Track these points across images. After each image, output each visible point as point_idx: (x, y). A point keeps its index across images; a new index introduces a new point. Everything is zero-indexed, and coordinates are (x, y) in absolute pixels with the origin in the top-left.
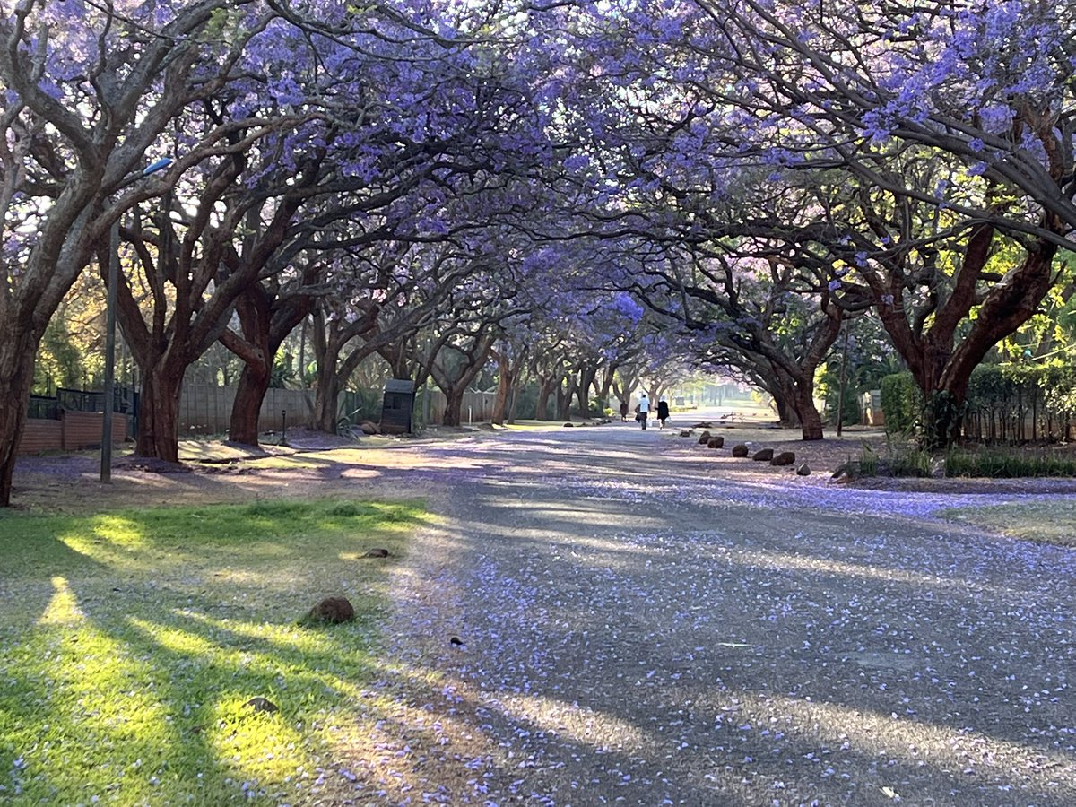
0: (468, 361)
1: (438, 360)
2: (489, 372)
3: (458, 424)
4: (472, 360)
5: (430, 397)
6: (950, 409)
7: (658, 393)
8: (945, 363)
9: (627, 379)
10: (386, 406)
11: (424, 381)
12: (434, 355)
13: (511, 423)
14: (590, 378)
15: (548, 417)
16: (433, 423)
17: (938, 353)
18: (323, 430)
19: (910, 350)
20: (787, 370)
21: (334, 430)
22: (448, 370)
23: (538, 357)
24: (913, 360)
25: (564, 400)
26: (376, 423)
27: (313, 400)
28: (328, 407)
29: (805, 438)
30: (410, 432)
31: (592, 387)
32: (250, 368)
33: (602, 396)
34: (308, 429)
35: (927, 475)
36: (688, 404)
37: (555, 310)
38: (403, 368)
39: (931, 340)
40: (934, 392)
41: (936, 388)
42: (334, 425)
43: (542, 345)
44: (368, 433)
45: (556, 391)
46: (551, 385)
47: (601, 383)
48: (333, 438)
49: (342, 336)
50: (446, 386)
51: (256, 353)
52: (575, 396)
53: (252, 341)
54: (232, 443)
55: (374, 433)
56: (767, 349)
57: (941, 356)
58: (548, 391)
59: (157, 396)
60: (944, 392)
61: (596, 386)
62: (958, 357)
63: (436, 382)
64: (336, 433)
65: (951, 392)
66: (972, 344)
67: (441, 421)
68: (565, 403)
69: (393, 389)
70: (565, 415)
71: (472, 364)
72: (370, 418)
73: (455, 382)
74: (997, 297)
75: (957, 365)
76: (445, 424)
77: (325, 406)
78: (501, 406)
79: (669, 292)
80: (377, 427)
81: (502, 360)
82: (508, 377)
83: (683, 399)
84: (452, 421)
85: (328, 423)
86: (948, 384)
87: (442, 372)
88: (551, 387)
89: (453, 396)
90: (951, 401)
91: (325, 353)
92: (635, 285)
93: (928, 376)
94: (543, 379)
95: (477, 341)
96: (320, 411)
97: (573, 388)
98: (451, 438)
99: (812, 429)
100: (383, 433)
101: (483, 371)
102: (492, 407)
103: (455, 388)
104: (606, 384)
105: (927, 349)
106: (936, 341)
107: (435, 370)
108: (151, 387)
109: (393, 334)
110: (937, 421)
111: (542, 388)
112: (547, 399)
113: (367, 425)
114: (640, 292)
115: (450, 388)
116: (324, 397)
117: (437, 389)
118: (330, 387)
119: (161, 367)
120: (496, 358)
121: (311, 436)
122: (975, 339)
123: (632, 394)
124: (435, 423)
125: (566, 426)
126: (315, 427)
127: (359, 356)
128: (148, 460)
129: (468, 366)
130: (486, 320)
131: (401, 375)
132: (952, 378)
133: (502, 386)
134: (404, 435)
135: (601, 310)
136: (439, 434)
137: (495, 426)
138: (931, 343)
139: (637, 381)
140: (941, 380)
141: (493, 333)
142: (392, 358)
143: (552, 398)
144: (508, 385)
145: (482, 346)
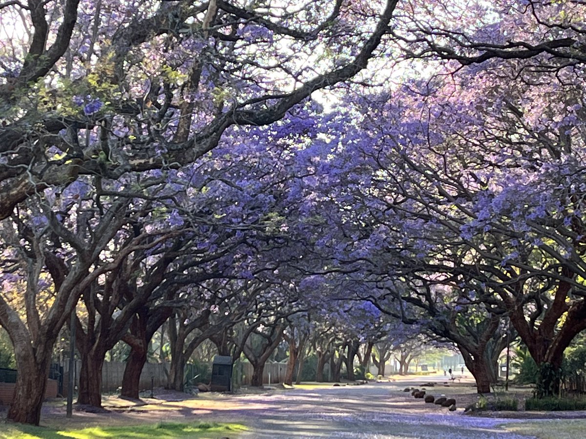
0: (267, 342)
1: (248, 342)
2: (283, 348)
3: (261, 385)
4: (271, 341)
5: (242, 366)
6: (551, 374)
7: (407, 361)
8: (548, 346)
9: (382, 352)
10: (214, 373)
11: (239, 356)
12: (245, 340)
13: (298, 384)
14: (354, 351)
15: (324, 380)
16: (244, 383)
17: (545, 340)
18: (175, 389)
19: (528, 338)
20: (467, 349)
21: (182, 390)
22: (254, 347)
23: (316, 338)
24: (530, 345)
25: (336, 368)
26: (207, 384)
27: (169, 370)
28: (178, 375)
29: (479, 392)
30: (229, 390)
31: (356, 357)
32: (134, 351)
33: (364, 364)
34: (165, 389)
35: (515, 410)
36: (430, 369)
37: (323, 310)
38: (225, 348)
39: (540, 332)
40: (542, 363)
41: (543, 361)
42: (182, 386)
43: (319, 330)
44: (201, 391)
45: (330, 362)
46: (326, 357)
47: (362, 355)
48: (181, 394)
49: (187, 329)
50: (253, 359)
51: (138, 342)
52: (344, 365)
53: (136, 334)
54: (124, 396)
55: (207, 391)
56: (453, 335)
57: (546, 342)
58: (324, 362)
59: (90, 369)
60: (547, 363)
61: (360, 357)
62: (555, 342)
63: (246, 356)
64: (183, 391)
65: (552, 363)
66: (563, 336)
67: (250, 383)
68: (336, 370)
69: (218, 362)
70: (337, 378)
71: (271, 343)
72: (203, 381)
73: (259, 357)
74: (576, 307)
75: (555, 347)
76: (253, 385)
77: (176, 374)
78: (290, 372)
79: (393, 300)
80: (209, 388)
81: (292, 342)
82: (295, 353)
83: (426, 366)
84: (257, 383)
85: (178, 384)
86: (550, 358)
87: (251, 349)
88: (326, 359)
89: (258, 367)
90: (552, 369)
91: (176, 340)
92: (370, 296)
93: (538, 354)
94: (319, 353)
95: (274, 328)
96: (173, 377)
97: (342, 358)
98: (256, 393)
99: (483, 386)
100: (212, 390)
101: (278, 348)
102: (285, 373)
103: (259, 361)
104: (367, 356)
105: (538, 337)
106: (543, 334)
107: (246, 349)
108: (87, 364)
109: (219, 327)
110: (544, 381)
111: (319, 360)
112: (323, 368)
113: (201, 386)
114: (374, 301)
115: (256, 361)
116: (175, 368)
117: (247, 360)
118: (180, 361)
119: (92, 353)
120: (287, 339)
121: (167, 393)
122: (565, 332)
123: (387, 363)
124: (245, 384)
125: (335, 385)
126: (170, 386)
127: (198, 341)
128: (85, 406)
129: (268, 345)
130: (279, 316)
131: (223, 352)
132: (552, 355)
133: (291, 358)
134: (226, 392)
135: (353, 309)
136: (249, 391)
137: (286, 386)
138: (540, 334)
139: (390, 354)
140: (546, 357)
141: (284, 324)
142: (218, 342)
143: (327, 367)
144: (295, 357)
145: (277, 331)
